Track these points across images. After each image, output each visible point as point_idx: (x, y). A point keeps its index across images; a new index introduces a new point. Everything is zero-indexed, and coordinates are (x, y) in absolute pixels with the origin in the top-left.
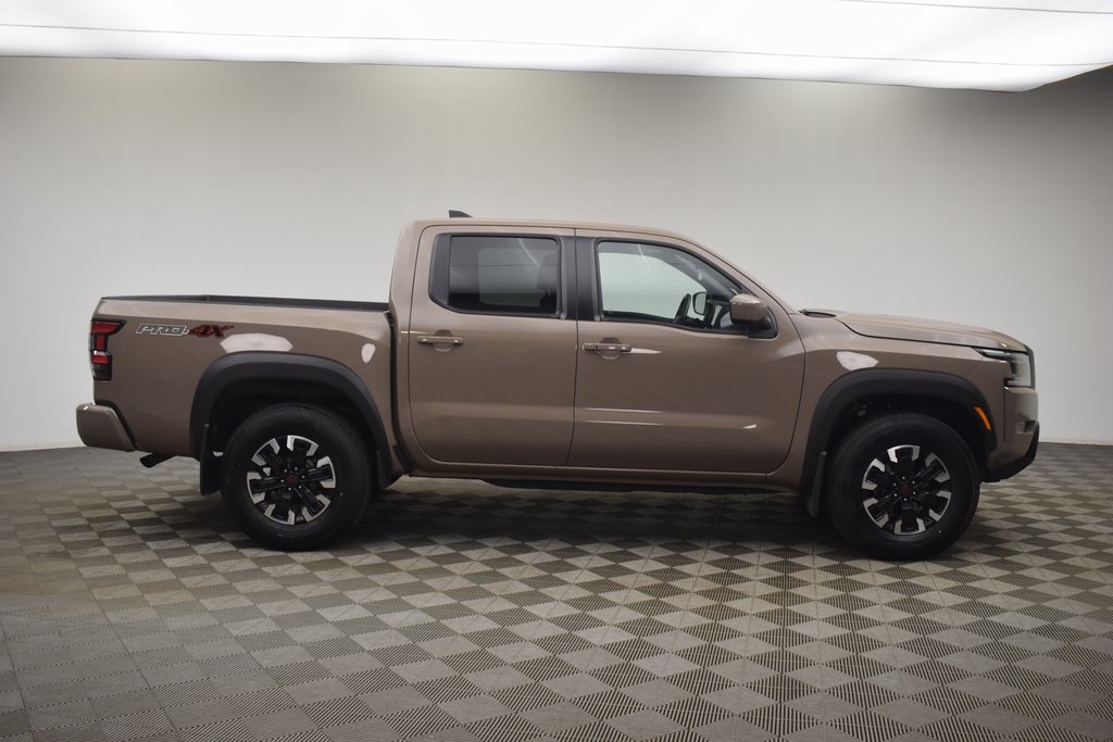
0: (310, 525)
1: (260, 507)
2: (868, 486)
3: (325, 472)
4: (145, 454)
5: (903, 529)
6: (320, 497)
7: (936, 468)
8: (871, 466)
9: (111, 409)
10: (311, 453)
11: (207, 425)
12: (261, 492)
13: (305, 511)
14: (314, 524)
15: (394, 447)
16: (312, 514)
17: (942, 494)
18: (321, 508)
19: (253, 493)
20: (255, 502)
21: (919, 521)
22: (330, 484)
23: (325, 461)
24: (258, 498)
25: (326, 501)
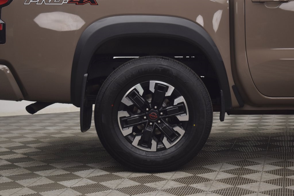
0: (169, 151)
1: (129, 139)
3: (181, 109)
4: (29, 103)
6: (177, 129)
9: (5, 66)
10: (169, 93)
11: (86, 75)
12: (129, 127)
13: (165, 141)
14: (173, 149)
15: (233, 87)
16: (170, 141)
18: (177, 138)
19: (123, 128)
20: (125, 135)
22: (184, 118)
23: (180, 100)
24: (127, 131)
25: (181, 131)
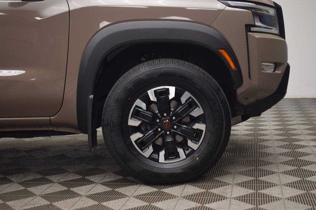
2: (133, 122)
5: (166, 158)
7: (191, 105)
8: (134, 106)
17: (198, 126)
21: (180, 151)
